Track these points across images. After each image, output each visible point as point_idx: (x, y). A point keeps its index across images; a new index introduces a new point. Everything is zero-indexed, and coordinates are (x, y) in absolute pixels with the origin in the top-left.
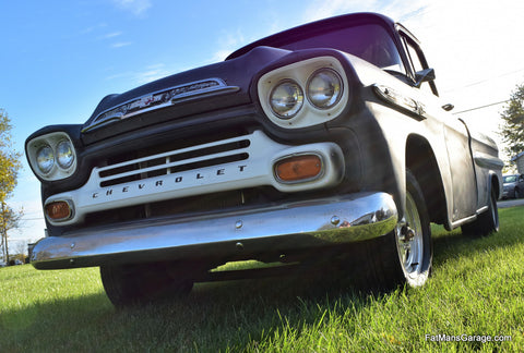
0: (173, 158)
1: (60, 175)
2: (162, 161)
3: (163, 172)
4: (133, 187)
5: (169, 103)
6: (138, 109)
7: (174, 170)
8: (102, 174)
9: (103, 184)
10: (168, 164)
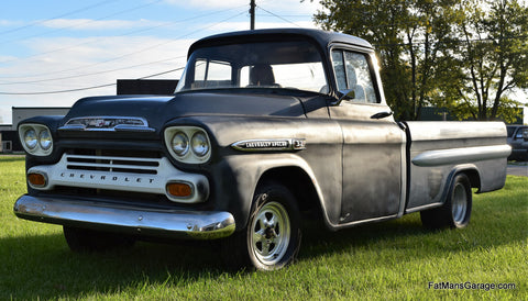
0: (115, 162)
1: (40, 153)
2: (108, 162)
3: (107, 169)
4: (87, 174)
5: (113, 129)
6: (94, 127)
7: (115, 170)
8: (69, 160)
9: (69, 167)
10: (111, 166)
